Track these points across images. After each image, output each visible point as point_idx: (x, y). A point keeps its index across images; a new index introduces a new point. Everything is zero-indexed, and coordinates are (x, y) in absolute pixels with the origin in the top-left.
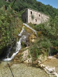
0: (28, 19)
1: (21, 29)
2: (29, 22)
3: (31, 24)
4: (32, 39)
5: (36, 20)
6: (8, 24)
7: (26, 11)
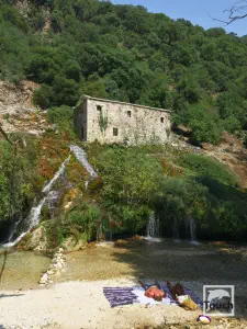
3: (99, 144)
4: (69, 200)
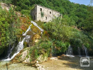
0: (37, 16)
2: (38, 19)
3: (41, 22)
6: (9, 25)
7: (36, 8)
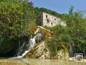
0: (44, 22)
1: (36, 30)
3: (47, 27)
5: (52, 23)
7: (42, 15)
